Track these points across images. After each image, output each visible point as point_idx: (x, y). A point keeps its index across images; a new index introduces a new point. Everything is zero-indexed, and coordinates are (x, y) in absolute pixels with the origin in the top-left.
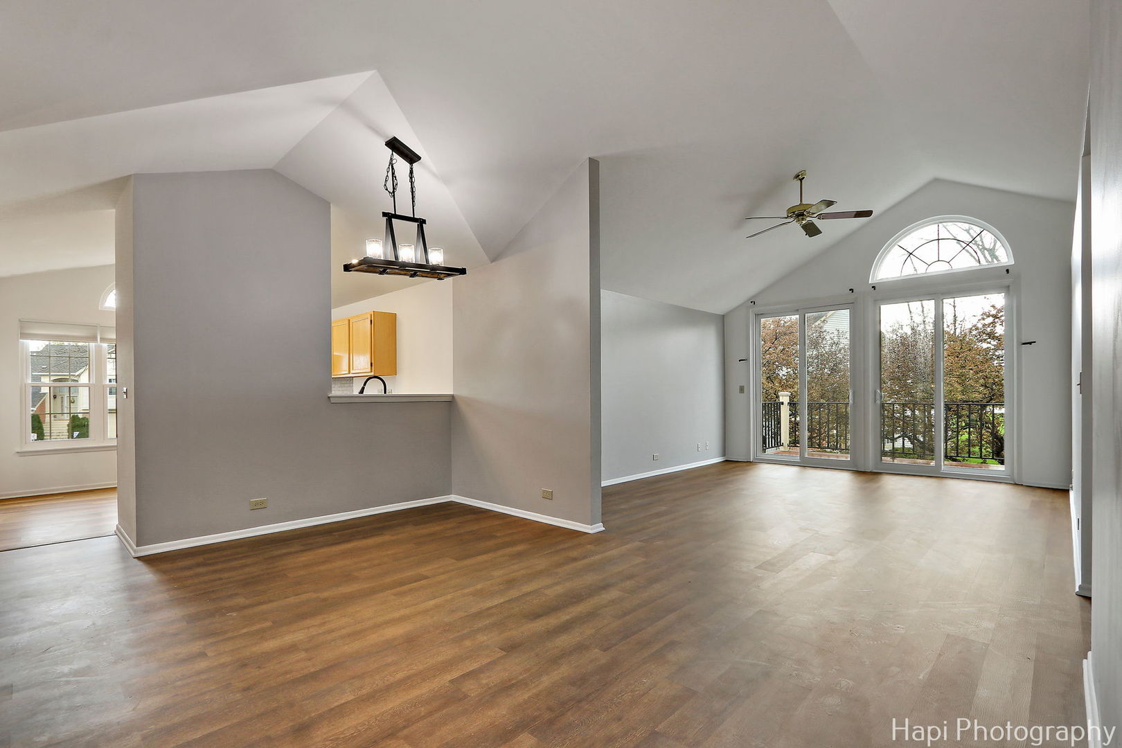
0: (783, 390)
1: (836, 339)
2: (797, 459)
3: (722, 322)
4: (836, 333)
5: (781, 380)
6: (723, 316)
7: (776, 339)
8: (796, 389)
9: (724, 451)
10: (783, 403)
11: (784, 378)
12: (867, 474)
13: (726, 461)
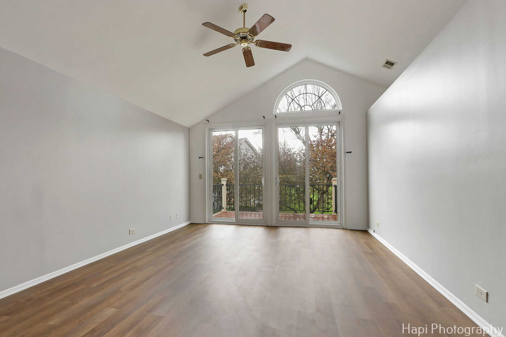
0: (222, 178)
1: (245, 153)
2: (234, 220)
3: (188, 131)
4: (246, 150)
5: (221, 173)
6: (189, 129)
7: (219, 151)
8: (229, 177)
9: (189, 217)
10: (223, 185)
11: (222, 171)
12: (272, 227)
13: (191, 224)
